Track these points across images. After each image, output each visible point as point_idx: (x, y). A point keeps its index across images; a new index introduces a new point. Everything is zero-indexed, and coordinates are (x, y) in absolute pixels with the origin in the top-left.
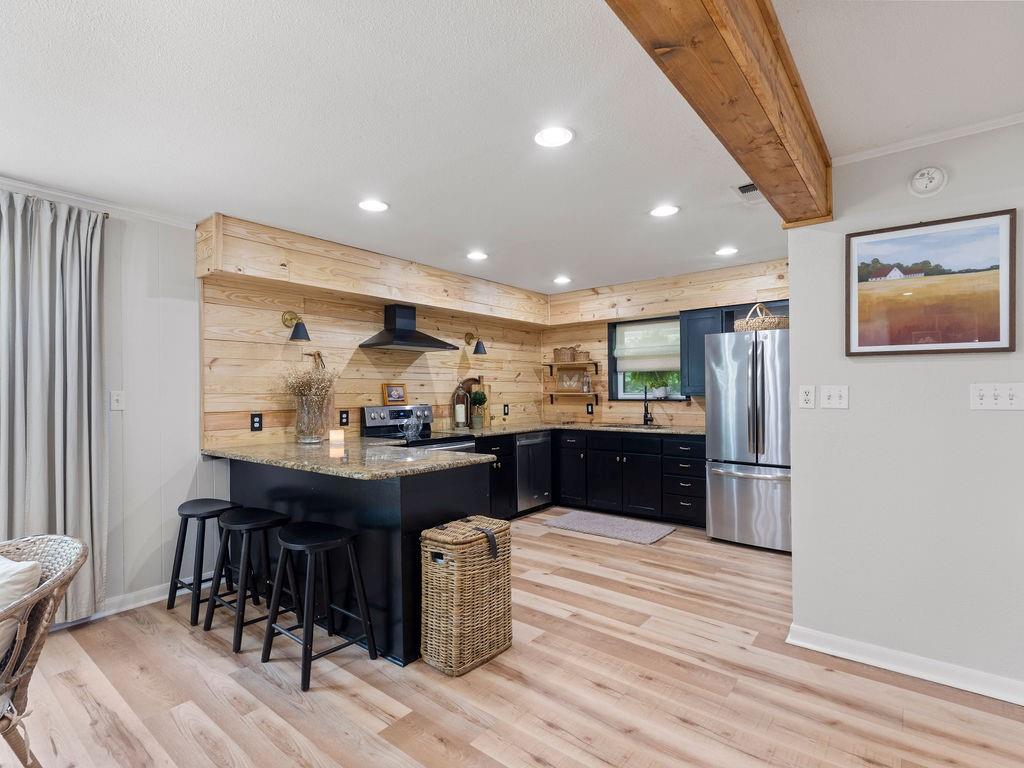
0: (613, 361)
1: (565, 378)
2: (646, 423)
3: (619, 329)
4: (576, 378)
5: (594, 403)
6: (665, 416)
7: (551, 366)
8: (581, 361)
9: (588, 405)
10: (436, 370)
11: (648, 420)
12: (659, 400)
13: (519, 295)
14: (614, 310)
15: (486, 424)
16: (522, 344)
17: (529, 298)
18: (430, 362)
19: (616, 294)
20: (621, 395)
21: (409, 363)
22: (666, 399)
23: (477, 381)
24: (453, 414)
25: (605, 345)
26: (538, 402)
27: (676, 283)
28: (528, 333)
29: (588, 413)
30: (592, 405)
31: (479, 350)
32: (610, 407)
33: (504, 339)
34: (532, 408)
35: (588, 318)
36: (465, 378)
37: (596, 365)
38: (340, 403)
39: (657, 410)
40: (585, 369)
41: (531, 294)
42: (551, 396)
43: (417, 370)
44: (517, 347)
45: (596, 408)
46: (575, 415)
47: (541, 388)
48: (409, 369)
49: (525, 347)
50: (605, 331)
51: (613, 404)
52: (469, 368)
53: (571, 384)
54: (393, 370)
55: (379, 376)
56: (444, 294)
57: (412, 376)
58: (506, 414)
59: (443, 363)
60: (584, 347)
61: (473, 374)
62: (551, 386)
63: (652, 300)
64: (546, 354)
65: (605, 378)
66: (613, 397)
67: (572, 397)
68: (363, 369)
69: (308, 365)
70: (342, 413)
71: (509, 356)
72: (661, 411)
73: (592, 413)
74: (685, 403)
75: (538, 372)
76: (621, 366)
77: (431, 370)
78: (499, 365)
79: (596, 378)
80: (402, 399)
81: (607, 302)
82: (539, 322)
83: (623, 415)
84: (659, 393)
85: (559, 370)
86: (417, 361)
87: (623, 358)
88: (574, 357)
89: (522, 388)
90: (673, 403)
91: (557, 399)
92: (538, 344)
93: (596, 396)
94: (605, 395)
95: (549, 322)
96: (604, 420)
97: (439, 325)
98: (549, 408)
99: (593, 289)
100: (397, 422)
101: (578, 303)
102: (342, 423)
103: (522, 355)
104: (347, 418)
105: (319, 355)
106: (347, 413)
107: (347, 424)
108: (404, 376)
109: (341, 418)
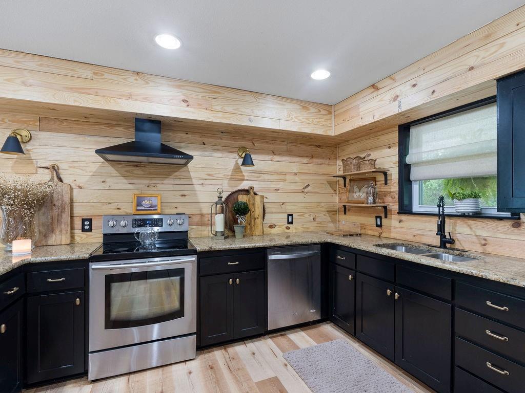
0: (405, 169)
1: (356, 189)
2: (443, 244)
3: (414, 131)
4: (364, 189)
5: (383, 216)
6: (474, 239)
7: (344, 178)
8: (366, 169)
9: (377, 217)
10: (201, 182)
11: (446, 242)
12: (464, 216)
13: (290, 106)
14: (397, 103)
15: (258, 232)
16: (312, 157)
17: (304, 108)
18: (192, 175)
19: (396, 84)
20: (416, 208)
21: (167, 175)
22: (477, 215)
23: (246, 192)
24: (212, 224)
25: (395, 151)
26: (332, 213)
28: (319, 147)
29: (377, 226)
30: (380, 218)
31: (247, 161)
32: (400, 221)
33: (289, 153)
34: (324, 217)
35: (368, 120)
36: (237, 189)
37: (385, 174)
38: (81, 211)
39: (461, 231)
40: (374, 179)
41: (305, 104)
42: (345, 206)
43: (177, 182)
44: (305, 160)
45: (384, 220)
46: (363, 227)
47: (336, 199)
48: (166, 181)
49: (315, 160)
50: (395, 136)
51: (404, 217)
52: (243, 180)
53: (360, 195)
54: (148, 181)
55: (130, 187)
56: (185, 104)
57: (171, 187)
58: (289, 223)
59: (209, 175)
60: (374, 155)
61: (245, 185)
62: (344, 197)
64: (338, 168)
65: (395, 188)
66: (405, 209)
67: (362, 209)
68: (110, 181)
69: (45, 176)
70: (84, 221)
71: (295, 168)
72: (466, 230)
73: (380, 226)
74: (510, 223)
75: (331, 184)
76: (415, 174)
77: (195, 182)
78: (282, 177)
79: (385, 189)
80: (153, 208)
81: (388, 96)
82: (320, 131)
83: (415, 232)
84: (466, 206)
85: (350, 181)
86: (176, 174)
87: (419, 164)
88: (359, 168)
89: (309, 199)
90: (485, 221)
91: (349, 210)
92: (333, 157)
93: (385, 208)
94: (395, 207)
95: (332, 133)
96: (393, 235)
97: (205, 140)
98: (343, 218)
99: (373, 86)
101: (357, 107)
102: (83, 230)
103: (311, 168)
104: (90, 225)
105: (53, 167)
106: (90, 220)
107: (90, 230)
108: (160, 187)
109: (83, 225)
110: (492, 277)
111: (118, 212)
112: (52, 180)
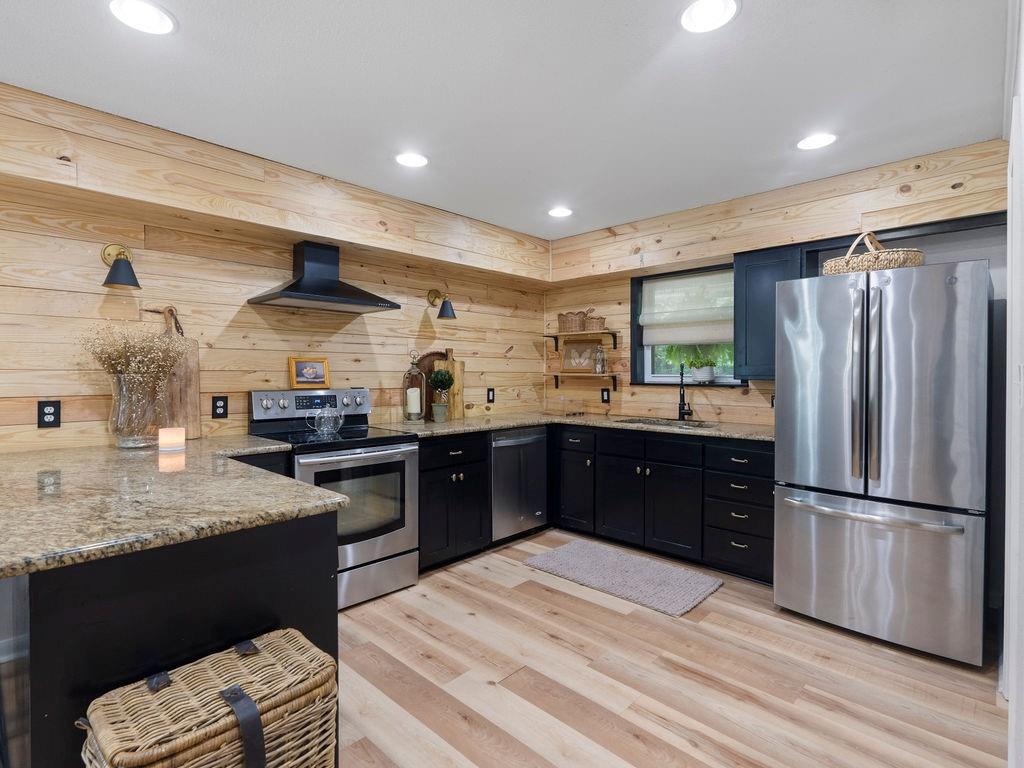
0: (637, 331)
1: (574, 353)
2: (682, 417)
3: (647, 287)
4: (587, 354)
5: (611, 388)
6: (710, 409)
7: (556, 339)
8: (594, 329)
9: (603, 390)
10: (381, 340)
11: (685, 413)
12: (701, 385)
13: (503, 238)
14: (638, 256)
15: (457, 414)
16: (517, 308)
17: (520, 242)
18: (369, 329)
19: (639, 235)
20: (648, 378)
21: (337, 328)
22: (712, 384)
23: (443, 356)
24: (404, 403)
25: (627, 308)
26: (539, 386)
27: (728, 212)
28: (524, 293)
29: (604, 401)
30: (608, 391)
31: (445, 312)
32: (633, 394)
33: (489, 300)
34: (529, 393)
35: (601, 270)
36: (425, 352)
37: (614, 336)
38: (211, 385)
39: (698, 400)
40: (599, 342)
41: (521, 238)
42: (556, 377)
43: (349, 339)
44: (508, 312)
45: (613, 395)
46: (585, 403)
47: (544, 368)
48: (334, 338)
49: (519, 312)
50: (626, 290)
51: (637, 389)
52: (434, 338)
53: (580, 362)
54: (309, 338)
55: (284, 346)
56: (383, 228)
57: (340, 348)
58: (490, 401)
59: (391, 330)
60: (600, 311)
61: (438, 346)
62: (556, 364)
63: (692, 239)
64: (549, 324)
65: (626, 354)
66: (637, 380)
67: (583, 380)
68: (254, 336)
69: (155, 326)
70: (215, 400)
71: (496, 324)
72: (704, 400)
73: (608, 401)
74: (739, 391)
75: (538, 346)
76: (649, 337)
77: (372, 340)
78: (480, 335)
79: (614, 354)
80: (318, 381)
81: (628, 246)
82: (536, 276)
83: (650, 406)
84: (702, 375)
85: (565, 343)
86: (348, 327)
87: (652, 326)
88: (583, 326)
89: (515, 366)
90: (720, 389)
91: (562, 382)
92: (540, 308)
93: (614, 378)
94: (626, 377)
95: (551, 277)
96: (624, 411)
97: (386, 277)
98: (553, 392)
99: (609, 229)
100: (306, 413)
101: (587, 251)
102: (215, 415)
103: (515, 323)
104: (225, 407)
105: (171, 312)
106: (225, 399)
107: (225, 415)
108: (325, 346)
109: (215, 407)
110: (736, 436)
111: (266, 386)
112: (168, 332)
